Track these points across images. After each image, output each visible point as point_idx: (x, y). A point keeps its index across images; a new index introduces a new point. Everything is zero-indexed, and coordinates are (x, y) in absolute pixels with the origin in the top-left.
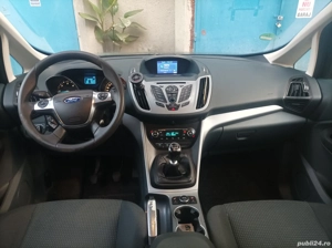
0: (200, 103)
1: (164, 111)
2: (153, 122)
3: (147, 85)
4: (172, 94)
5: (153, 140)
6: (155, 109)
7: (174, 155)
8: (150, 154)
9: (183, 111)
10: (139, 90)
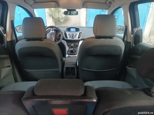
0: (79, 38)
1: (71, 39)
2: (68, 41)
3: (67, 33)
4: (73, 35)
5: (68, 46)
6: (69, 38)
7: (72, 47)
8: (67, 48)
9: (75, 39)
10: (66, 34)
